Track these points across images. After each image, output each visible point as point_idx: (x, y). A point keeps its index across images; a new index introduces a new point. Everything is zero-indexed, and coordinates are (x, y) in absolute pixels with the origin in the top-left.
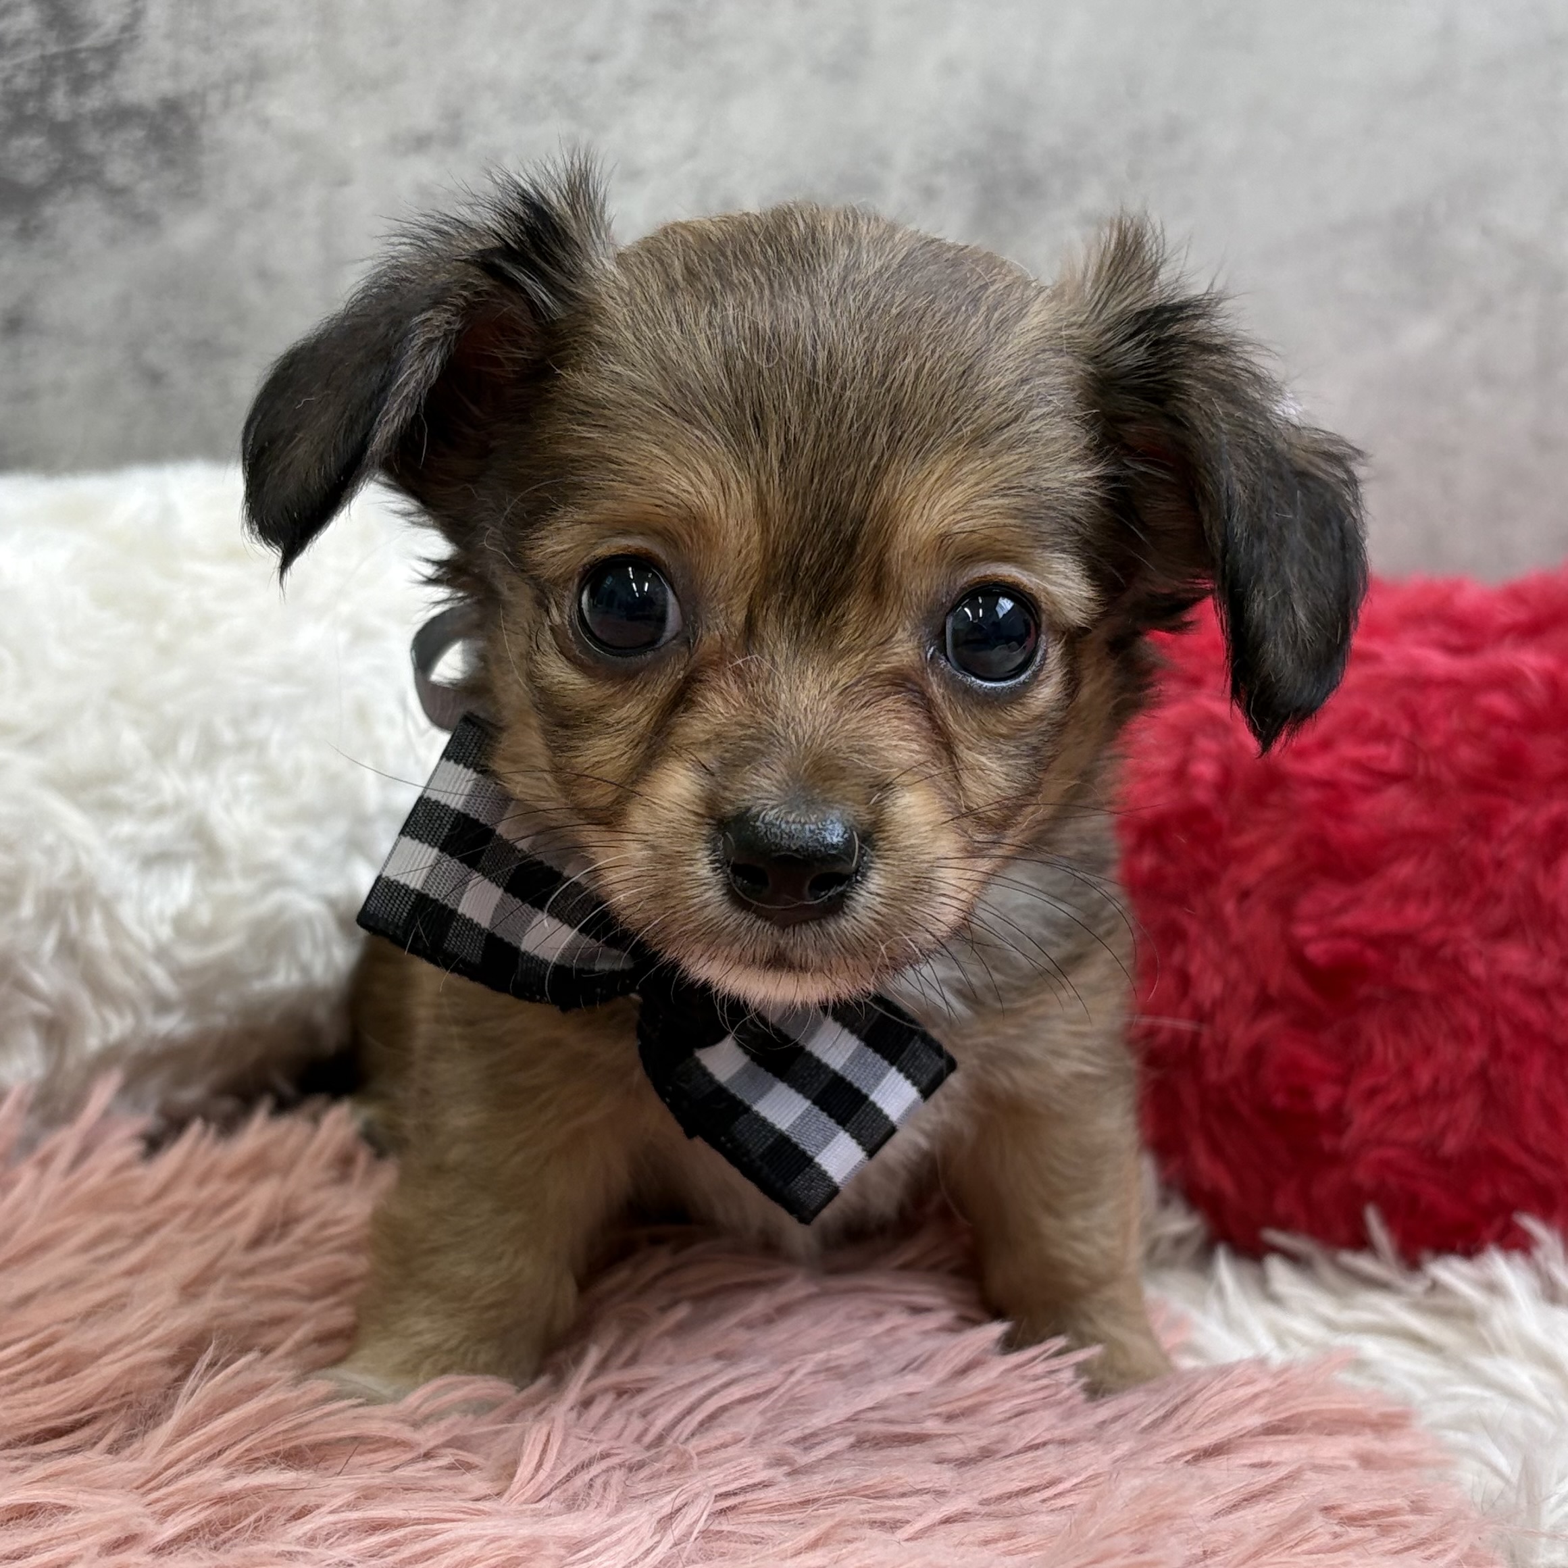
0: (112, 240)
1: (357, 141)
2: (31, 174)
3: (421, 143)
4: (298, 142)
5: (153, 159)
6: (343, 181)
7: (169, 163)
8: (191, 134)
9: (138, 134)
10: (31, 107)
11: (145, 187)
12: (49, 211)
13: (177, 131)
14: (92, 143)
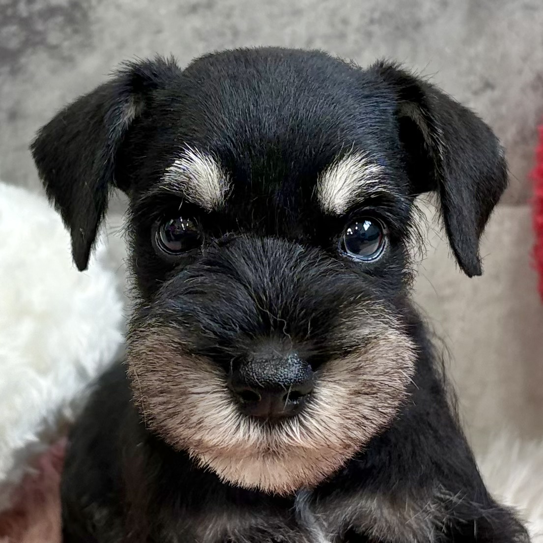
0: (54, 71)
1: (163, 11)
2: (14, 44)
3: (194, 9)
4: (136, 15)
5: (69, 30)
6: (159, 31)
7: (76, 31)
8: (85, 15)
9: (60, 19)
10: (9, 12)
11: (66, 44)
12: (23, 60)
13: (78, 15)
14: (39, 26)
